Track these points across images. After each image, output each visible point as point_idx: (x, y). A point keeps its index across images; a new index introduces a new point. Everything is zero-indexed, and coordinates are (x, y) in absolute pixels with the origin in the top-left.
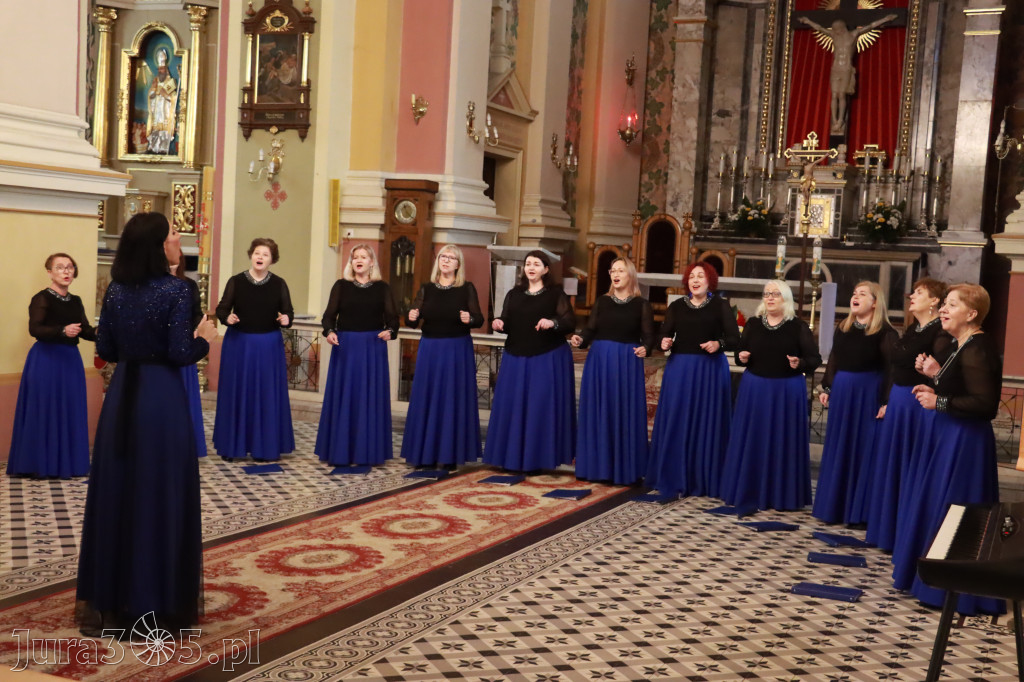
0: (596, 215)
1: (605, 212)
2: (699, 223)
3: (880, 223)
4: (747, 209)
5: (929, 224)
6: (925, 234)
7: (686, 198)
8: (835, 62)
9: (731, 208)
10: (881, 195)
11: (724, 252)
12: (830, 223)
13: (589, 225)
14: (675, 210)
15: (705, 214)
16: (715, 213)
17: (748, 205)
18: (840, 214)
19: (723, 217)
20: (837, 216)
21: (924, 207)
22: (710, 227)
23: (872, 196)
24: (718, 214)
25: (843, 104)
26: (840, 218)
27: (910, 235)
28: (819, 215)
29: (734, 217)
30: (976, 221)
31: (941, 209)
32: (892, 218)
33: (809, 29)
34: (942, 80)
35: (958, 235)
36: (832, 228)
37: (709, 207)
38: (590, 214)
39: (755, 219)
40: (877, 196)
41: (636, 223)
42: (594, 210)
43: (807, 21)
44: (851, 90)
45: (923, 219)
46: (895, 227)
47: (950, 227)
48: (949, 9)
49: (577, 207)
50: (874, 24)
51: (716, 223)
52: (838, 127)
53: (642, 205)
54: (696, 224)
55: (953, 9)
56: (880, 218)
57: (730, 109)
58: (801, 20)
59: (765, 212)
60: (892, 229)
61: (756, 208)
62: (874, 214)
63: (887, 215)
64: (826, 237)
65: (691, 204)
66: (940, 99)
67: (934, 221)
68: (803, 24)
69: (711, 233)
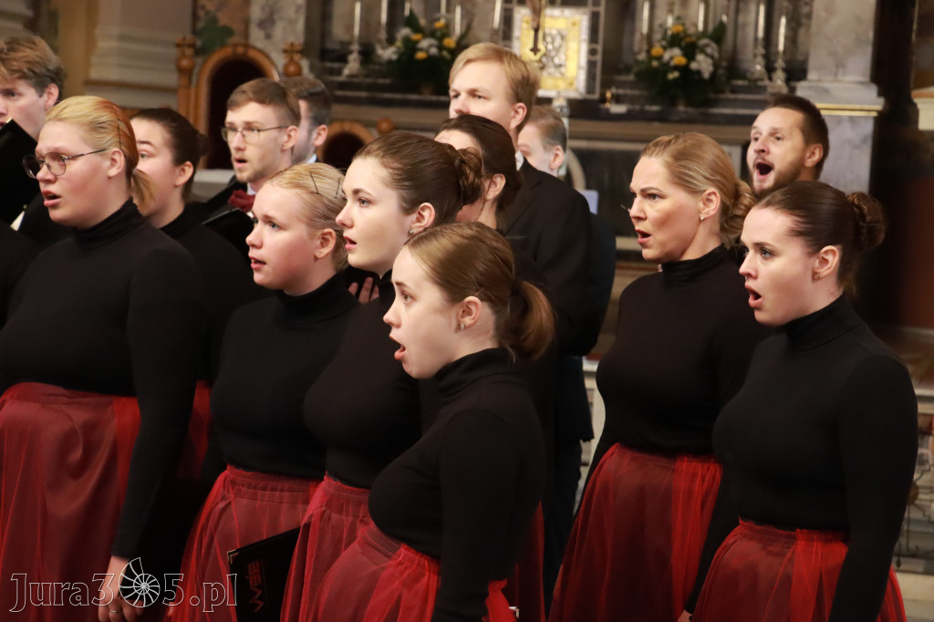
0: (103, 44)
1: (122, 38)
2: (317, 63)
3: (676, 68)
4: (415, 37)
5: (770, 69)
6: (763, 89)
7: (290, 12)
9: (383, 35)
10: (677, 10)
11: (368, 125)
12: (579, 67)
13: (88, 65)
14: (268, 37)
15: (330, 45)
16: (350, 43)
17: (416, 27)
18: (599, 48)
19: (367, 54)
20: (592, 52)
21: (761, 33)
22: (339, 72)
23: (661, 12)
24: (355, 47)
26: (599, 57)
27: (735, 90)
28: (557, 50)
29: (388, 53)
30: (861, 62)
31: (792, 39)
32: (700, 57)
35: (826, 91)
36: (582, 76)
37: (338, 31)
38: (90, 43)
39: (430, 59)
40: (671, 11)
41: (185, 63)
42: (98, 32)
45: (760, 59)
46: (706, 75)
47: (812, 75)
49: (61, 24)
51: (353, 66)
53: (200, 25)
54: (312, 68)
56: (675, 56)
59: (450, 42)
60: (702, 80)
61: (432, 34)
62: (665, 48)
63: (690, 51)
64: (574, 94)
65: (300, 26)
67: (780, 63)
69: (342, 86)
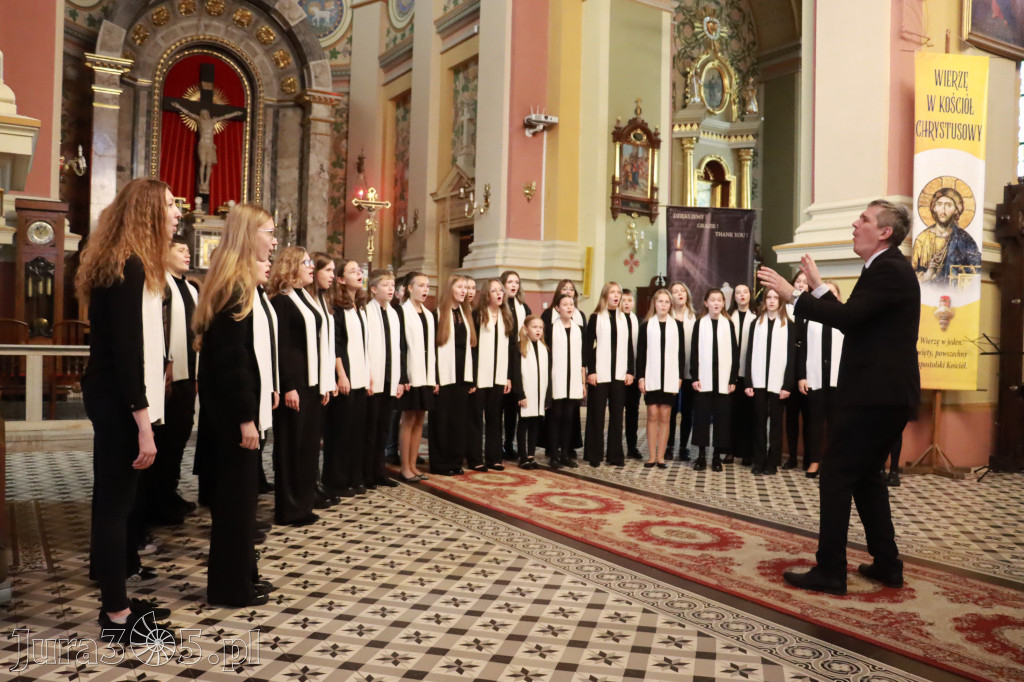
8: (202, 140)
25: (209, 171)
33: (178, 112)
34: (280, 161)
43: (178, 106)
44: (216, 162)
48: (281, 114)
50: (228, 116)
52: (204, 187)
55: (284, 115)
57: (124, 165)
58: (173, 104)
66: (279, 174)
68: (174, 108)
